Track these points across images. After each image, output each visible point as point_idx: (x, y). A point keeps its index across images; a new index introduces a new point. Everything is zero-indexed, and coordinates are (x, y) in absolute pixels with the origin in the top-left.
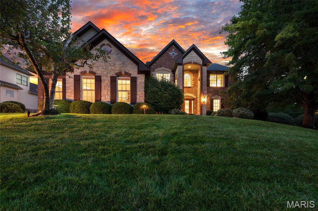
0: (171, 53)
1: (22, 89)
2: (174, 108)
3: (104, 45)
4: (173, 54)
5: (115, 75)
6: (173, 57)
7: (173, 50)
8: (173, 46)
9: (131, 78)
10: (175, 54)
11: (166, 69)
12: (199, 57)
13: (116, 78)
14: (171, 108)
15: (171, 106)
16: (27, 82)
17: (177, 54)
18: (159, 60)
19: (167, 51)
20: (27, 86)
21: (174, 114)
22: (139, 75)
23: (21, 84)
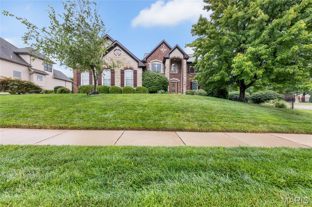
0: (162, 50)
1: (49, 75)
2: (160, 89)
3: (116, 50)
4: (164, 50)
5: (124, 69)
6: (163, 52)
7: (164, 47)
8: (164, 44)
9: (134, 71)
10: (165, 50)
11: (158, 61)
12: (181, 53)
13: (124, 71)
14: (159, 89)
15: (159, 88)
16: (51, 69)
17: (166, 50)
18: (153, 54)
19: (159, 48)
20: (51, 72)
21: (160, 93)
22: (139, 69)
23: (47, 71)
